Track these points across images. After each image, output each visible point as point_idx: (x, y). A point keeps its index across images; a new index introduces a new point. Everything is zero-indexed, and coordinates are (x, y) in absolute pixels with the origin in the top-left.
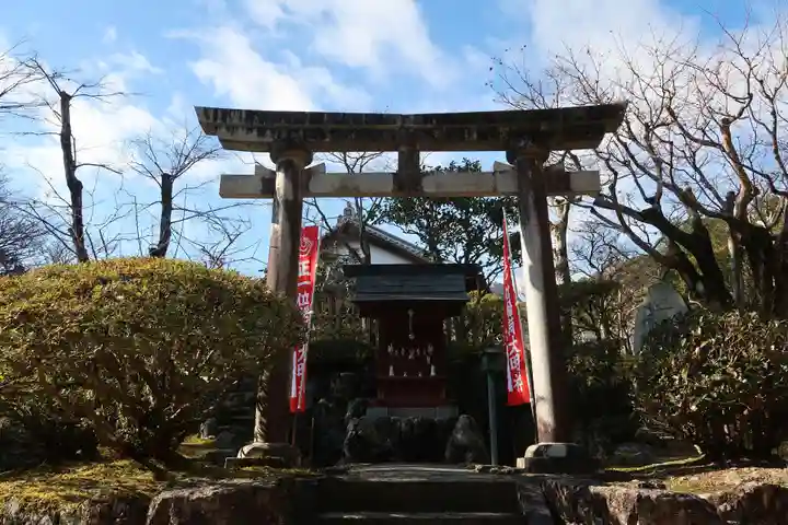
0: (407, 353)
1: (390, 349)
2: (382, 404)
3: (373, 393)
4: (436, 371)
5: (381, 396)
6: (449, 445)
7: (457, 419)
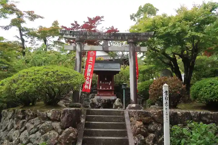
0: (105, 83)
1: (101, 82)
2: (98, 95)
3: (96, 93)
4: (112, 88)
5: (98, 94)
6: (114, 105)
7: (116, 99)
